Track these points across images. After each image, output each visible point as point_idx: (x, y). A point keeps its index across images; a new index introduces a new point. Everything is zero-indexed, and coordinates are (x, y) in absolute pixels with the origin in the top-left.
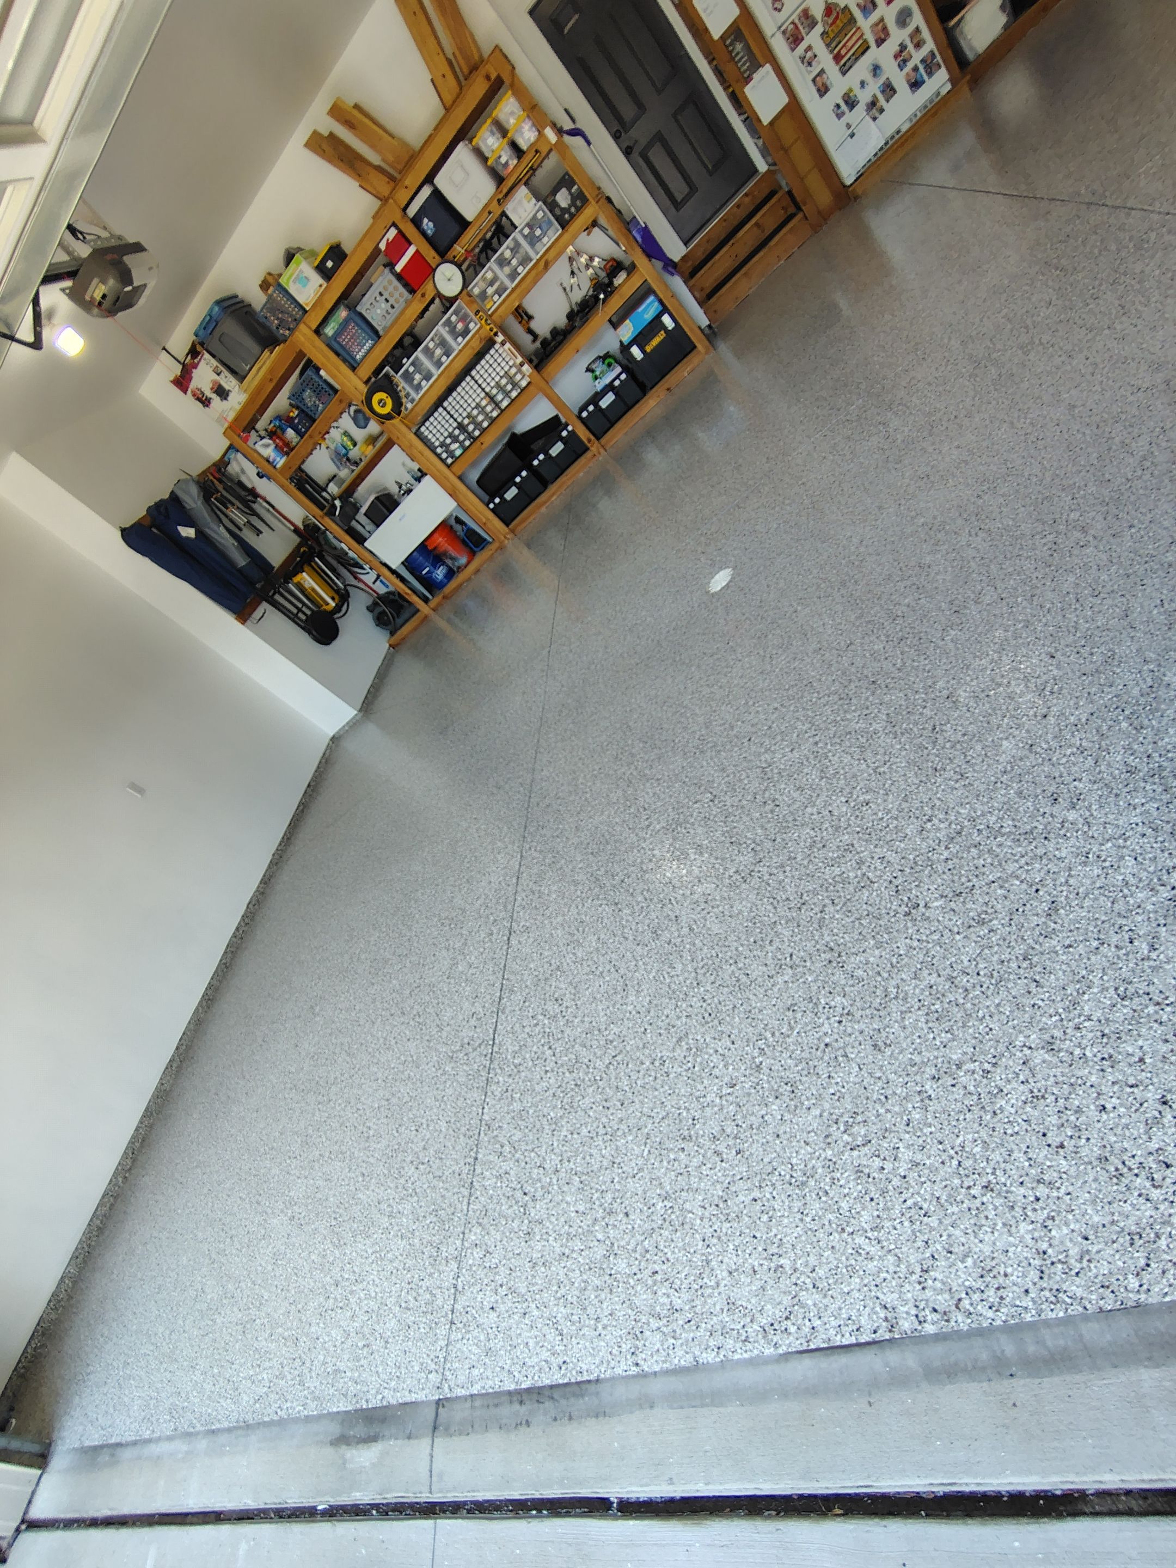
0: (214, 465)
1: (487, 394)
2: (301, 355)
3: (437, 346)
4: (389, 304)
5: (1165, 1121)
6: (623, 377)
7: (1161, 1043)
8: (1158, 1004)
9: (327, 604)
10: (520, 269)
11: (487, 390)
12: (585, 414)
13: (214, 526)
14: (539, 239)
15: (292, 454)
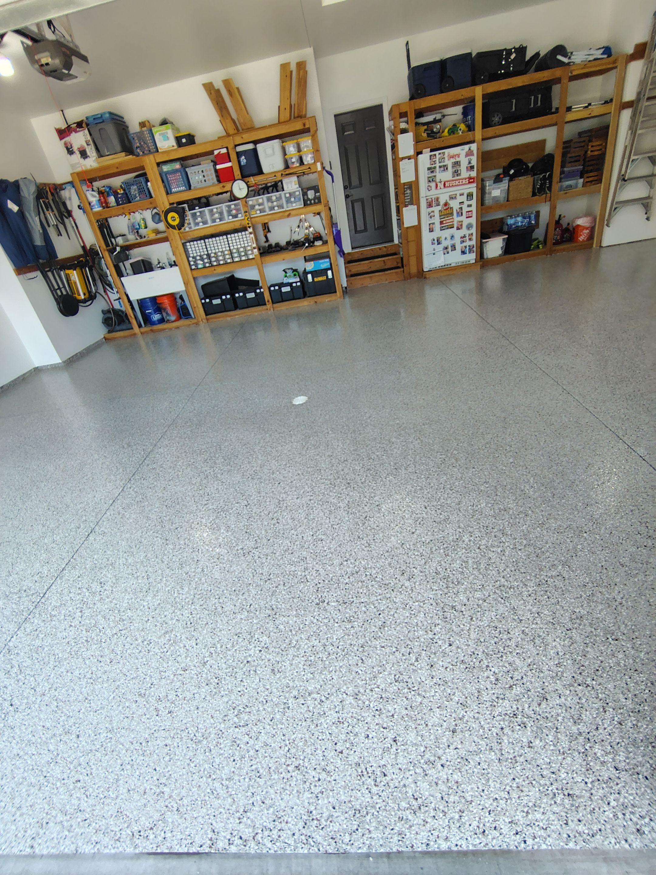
0: (54, 184)
1: (230, 250)
2: (143, 168)
3: (217, 212)
4: (204, 179)
5: (392, 750)
6: (299, 284)
7: (404, 709)
8: (409, 689)
9: (79, 295)
10: (276, 208)
11: (232, 248)
12: (272, 288)
13: (33, 215)
14: (292, 202)
15: (106, 209)
